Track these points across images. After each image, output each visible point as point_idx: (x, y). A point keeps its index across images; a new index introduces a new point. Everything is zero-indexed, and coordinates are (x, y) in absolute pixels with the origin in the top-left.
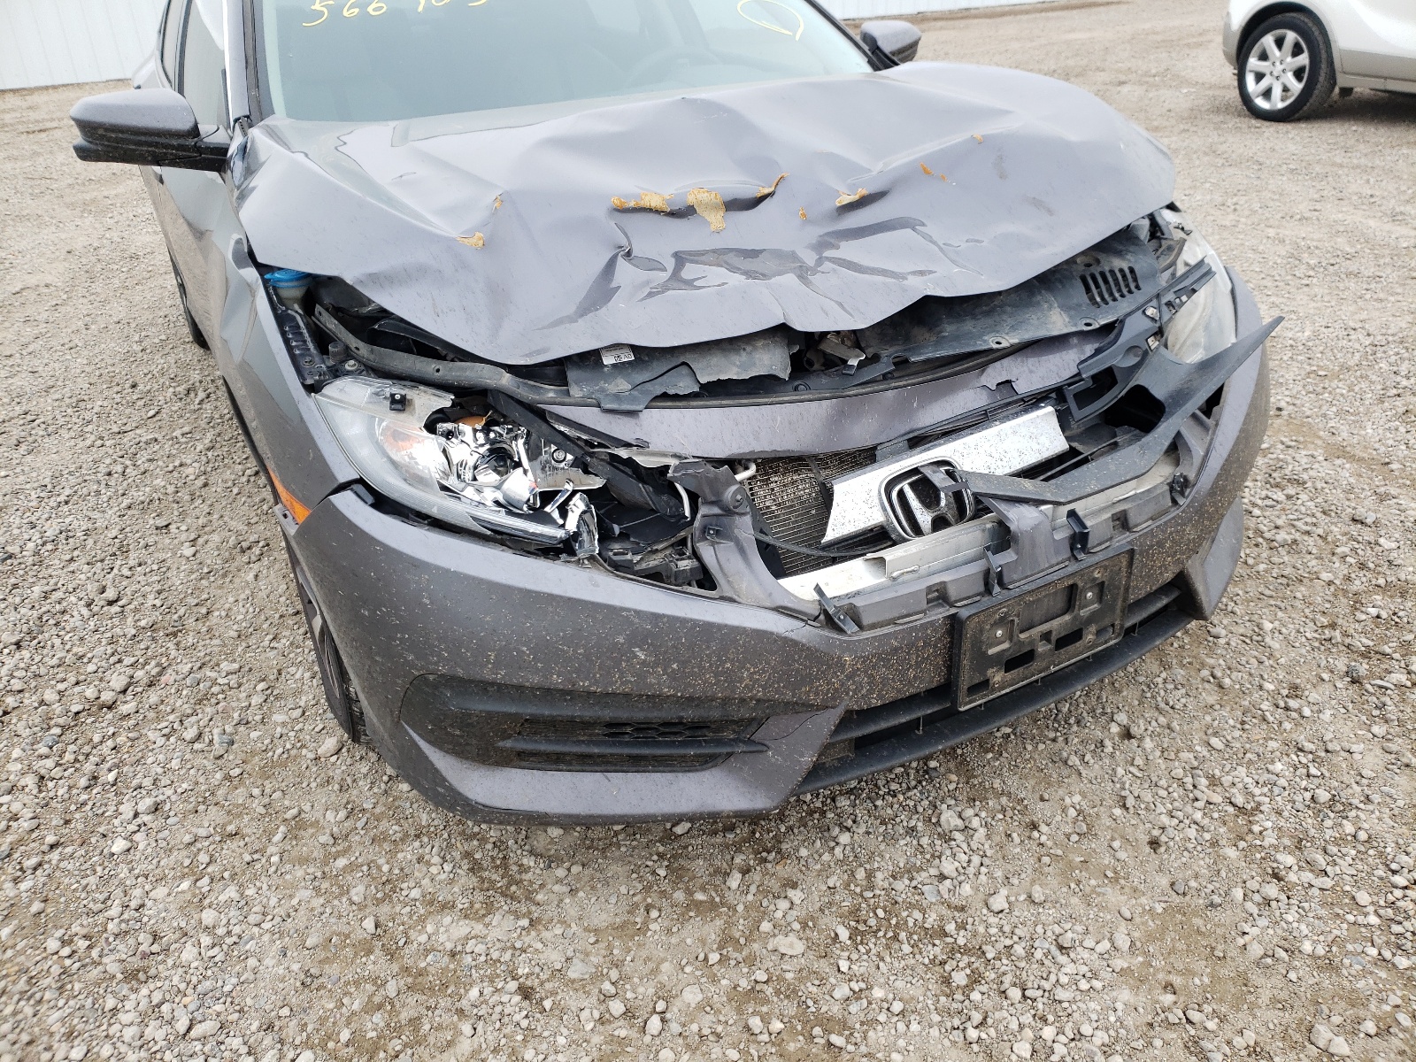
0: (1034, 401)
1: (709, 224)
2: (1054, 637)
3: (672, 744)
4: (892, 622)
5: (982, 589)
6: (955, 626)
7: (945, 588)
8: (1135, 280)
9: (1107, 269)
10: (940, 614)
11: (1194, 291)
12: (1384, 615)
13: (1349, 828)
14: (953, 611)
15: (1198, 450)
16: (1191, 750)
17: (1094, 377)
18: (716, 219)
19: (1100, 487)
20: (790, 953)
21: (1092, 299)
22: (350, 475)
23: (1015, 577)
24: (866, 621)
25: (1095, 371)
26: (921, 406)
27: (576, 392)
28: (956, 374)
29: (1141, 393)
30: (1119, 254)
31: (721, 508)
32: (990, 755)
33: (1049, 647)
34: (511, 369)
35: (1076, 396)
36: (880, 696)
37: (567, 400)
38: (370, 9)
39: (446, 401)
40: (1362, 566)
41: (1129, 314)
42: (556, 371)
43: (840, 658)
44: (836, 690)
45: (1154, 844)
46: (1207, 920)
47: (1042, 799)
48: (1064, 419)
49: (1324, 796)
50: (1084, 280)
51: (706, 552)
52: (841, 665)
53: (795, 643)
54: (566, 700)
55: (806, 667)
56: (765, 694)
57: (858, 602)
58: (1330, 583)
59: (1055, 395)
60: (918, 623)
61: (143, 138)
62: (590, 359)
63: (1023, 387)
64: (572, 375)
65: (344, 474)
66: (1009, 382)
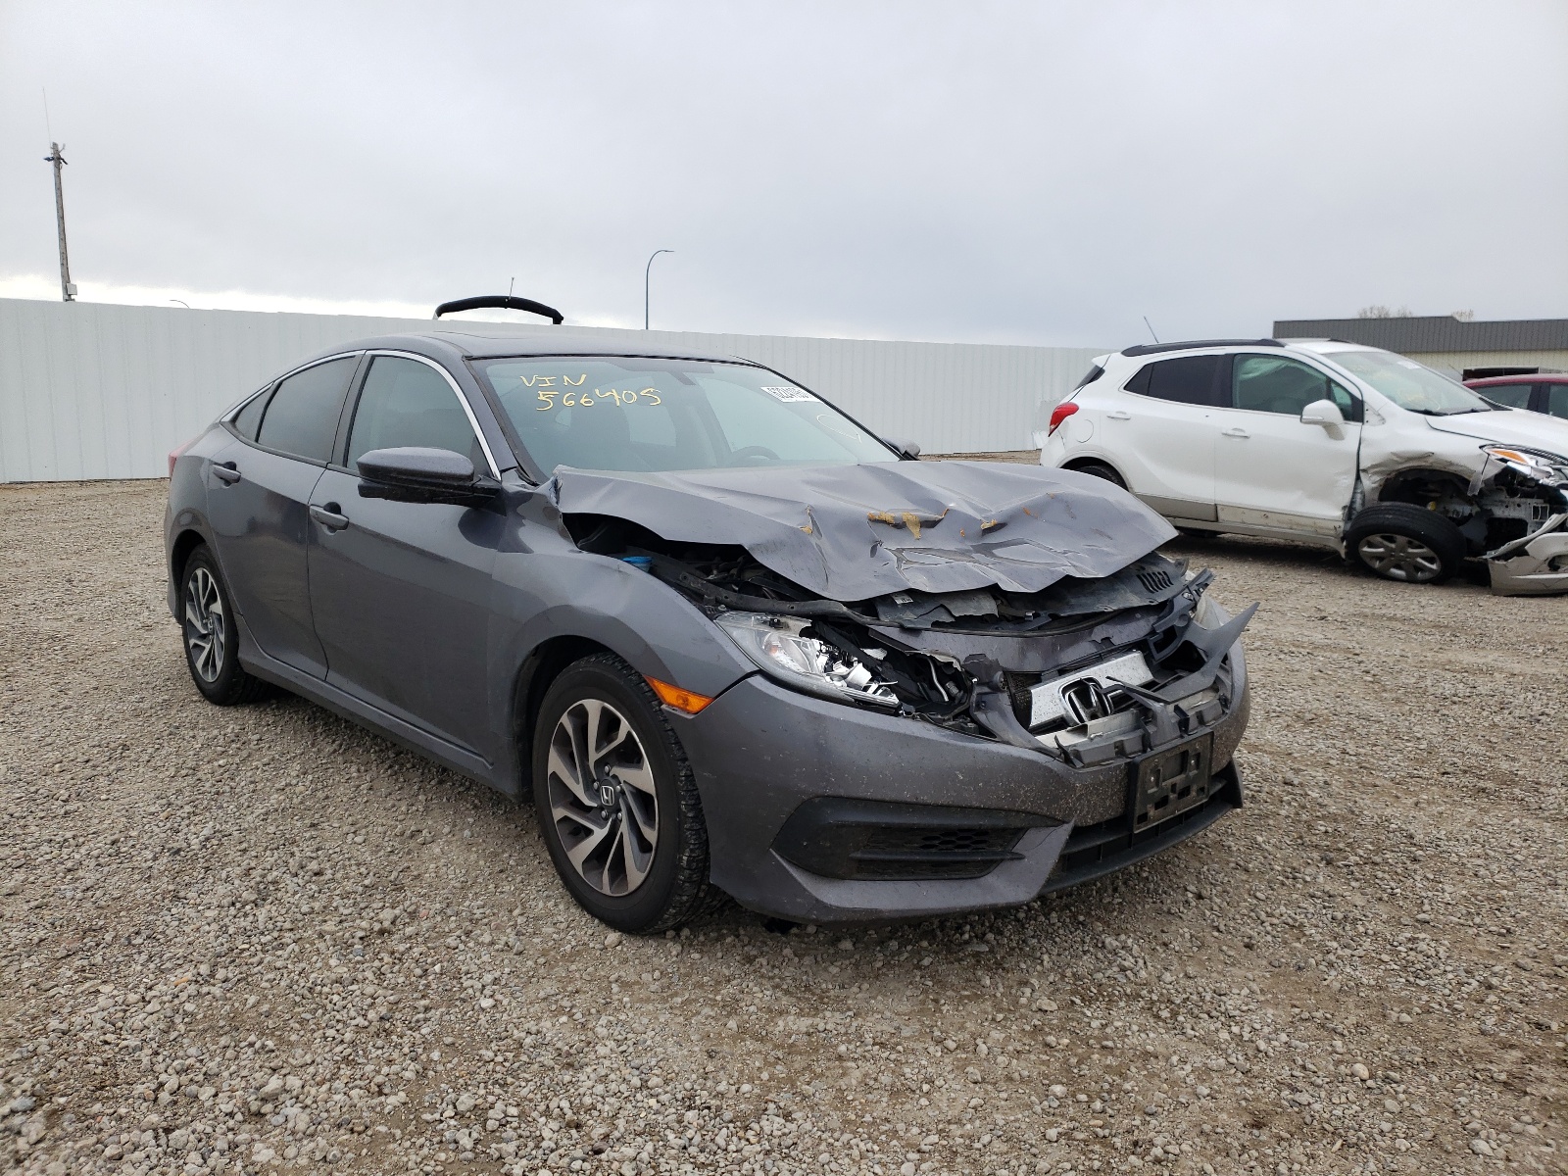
0: (1127, 648)
1: (912, 534)
2: (1178, 789)
3: (965, 854)
4: (1098, 763)
5: (1140, 747)
6: (1132, 770)
7: (1122, 744)
8: (1169, 580)
9: (1151, 572)
10: (1122, 762)
11: (1207, 585)
12: (1330, 830)
13: (1361, 929)
14: (1129, 760)
15: (1228, 682)
16: (1245, 901)
17: (1164, 632)
18: (916, 531)
19: (1186, 694)
20: (1050, 1009)
21: (1148, 589)
22: (752, 668)
23: (1157, 743)
24: (1086, 761)
25: (1164, 629)
26: (1062, 650)
27: (884, 619)
28: (1078, 630)
29: (1189, 646)
30: (1154, 564)
31: (989, 687)
32: (1115, 914)
33: (1175, 795)
34: (845, 604)
35: (1155, 644)
36: (1092, 818)
37: (877, 622)
38: (582, 401)
39: (808, 624)
40: (1304, 807)
41: (1174, 597)
42: (870, 606)
43: (1074, 784)
44: (1070, 808)
45: (1249, 946)
46: (1300, 977)
47: (1163, 931)
48: (1148, 660)
49: (1340, 916)
50: (1139, 577)
51: (981, 717)
52: (1074, 788)
53: (1051, 771)
54: (909, 812)
55: (1056, 789)
56: (1032, 808)
57: (1080, 749)
58: (1287, 817)
59: (1139, 645)
60: (1112, 765)
61: (429, 480)
62: (887, 599)
63: (1117, 641)
64: (880, 609)
65: (750, 668)
66: (1108, 639)
